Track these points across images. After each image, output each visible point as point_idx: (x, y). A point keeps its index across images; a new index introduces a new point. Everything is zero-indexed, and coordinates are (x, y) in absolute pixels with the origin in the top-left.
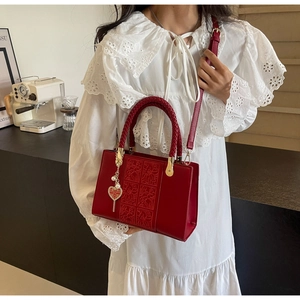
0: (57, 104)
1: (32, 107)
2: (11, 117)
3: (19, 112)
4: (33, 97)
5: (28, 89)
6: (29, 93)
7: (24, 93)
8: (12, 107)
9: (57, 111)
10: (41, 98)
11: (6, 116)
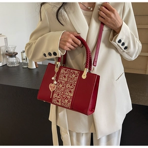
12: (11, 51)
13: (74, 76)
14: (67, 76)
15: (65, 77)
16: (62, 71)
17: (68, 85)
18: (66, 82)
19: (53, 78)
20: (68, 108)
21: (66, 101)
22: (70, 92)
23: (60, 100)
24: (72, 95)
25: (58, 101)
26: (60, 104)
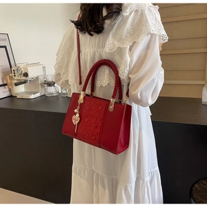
0: (41, 80)
1: (25, 82)
2: (10, 90)
3: (16, 85)
4: (26, 75)
5: (23, 69)
6: (23, 72)
7: (20, 72)
8: (11, 83)
9: (41, 84)
10: (31, 75)
11: (7, 90)
12: (50, 79)
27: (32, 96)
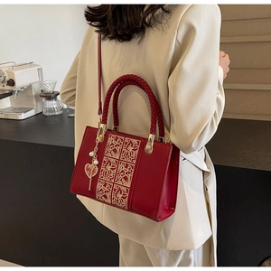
0: (36, 89)
1: (11, 94)
4: (12, 83)
5: (6, 74)
6: (7, 79)
7: (2, 79)
9: (36, 96)
10: (19, 83)
13: (131, 149)
14: (118, 149)
15: (115, 151)
16: (111, 140)
17: (121, 167)
18: (118, 161)
19: (91, 154)
20: (123, 208)
21: (120, 196)
22: (126, 178)
23: (108, 195)
24: (129, 185)
25: (105, 197)
26: (109, 202)
27: (23, 116)
